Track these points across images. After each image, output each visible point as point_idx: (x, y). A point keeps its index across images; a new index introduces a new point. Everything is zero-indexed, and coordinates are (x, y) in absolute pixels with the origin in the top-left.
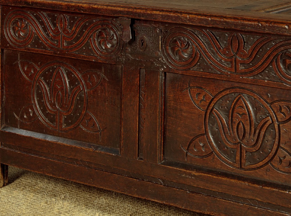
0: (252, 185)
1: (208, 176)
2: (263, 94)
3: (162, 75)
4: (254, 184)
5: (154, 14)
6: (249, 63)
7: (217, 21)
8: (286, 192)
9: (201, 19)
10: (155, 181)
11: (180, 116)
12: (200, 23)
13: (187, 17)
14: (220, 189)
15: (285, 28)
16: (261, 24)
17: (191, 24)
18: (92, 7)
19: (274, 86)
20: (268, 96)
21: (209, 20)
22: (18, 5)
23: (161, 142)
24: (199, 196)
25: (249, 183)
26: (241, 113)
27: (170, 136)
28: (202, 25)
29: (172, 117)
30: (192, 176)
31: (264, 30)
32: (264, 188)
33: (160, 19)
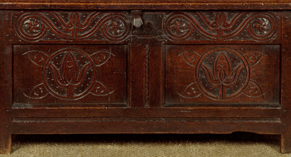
0: (233, 108)
1: (200, 108)
2: (238, 49)
3: (163, 47)
4: (233, 107)
5: (163, 5)
6: (230, 30)
7: (213, 5)
8: (256, 108)
9: (200, 5)
10: (158, 120)
11: (176, 72)
12: (200, 8)
13: (190, 5)
14: (210, 115)
15: (262, 5)
16: (245, 4)
17: (193, 9)
18: (109, 5)
19: (248, 43)
20: (242, 50)
21: (207, 5)
22: (36, 8)
23: (163, 92)
24: (194, 123)
25: (230, 107)
26: (222, 64)
27: (169, 87)
28: (202, 9)
29: (170, 74)
30: (188, 110)
31: (247, 7)
32: (241, 108)
33: (169, 8)
